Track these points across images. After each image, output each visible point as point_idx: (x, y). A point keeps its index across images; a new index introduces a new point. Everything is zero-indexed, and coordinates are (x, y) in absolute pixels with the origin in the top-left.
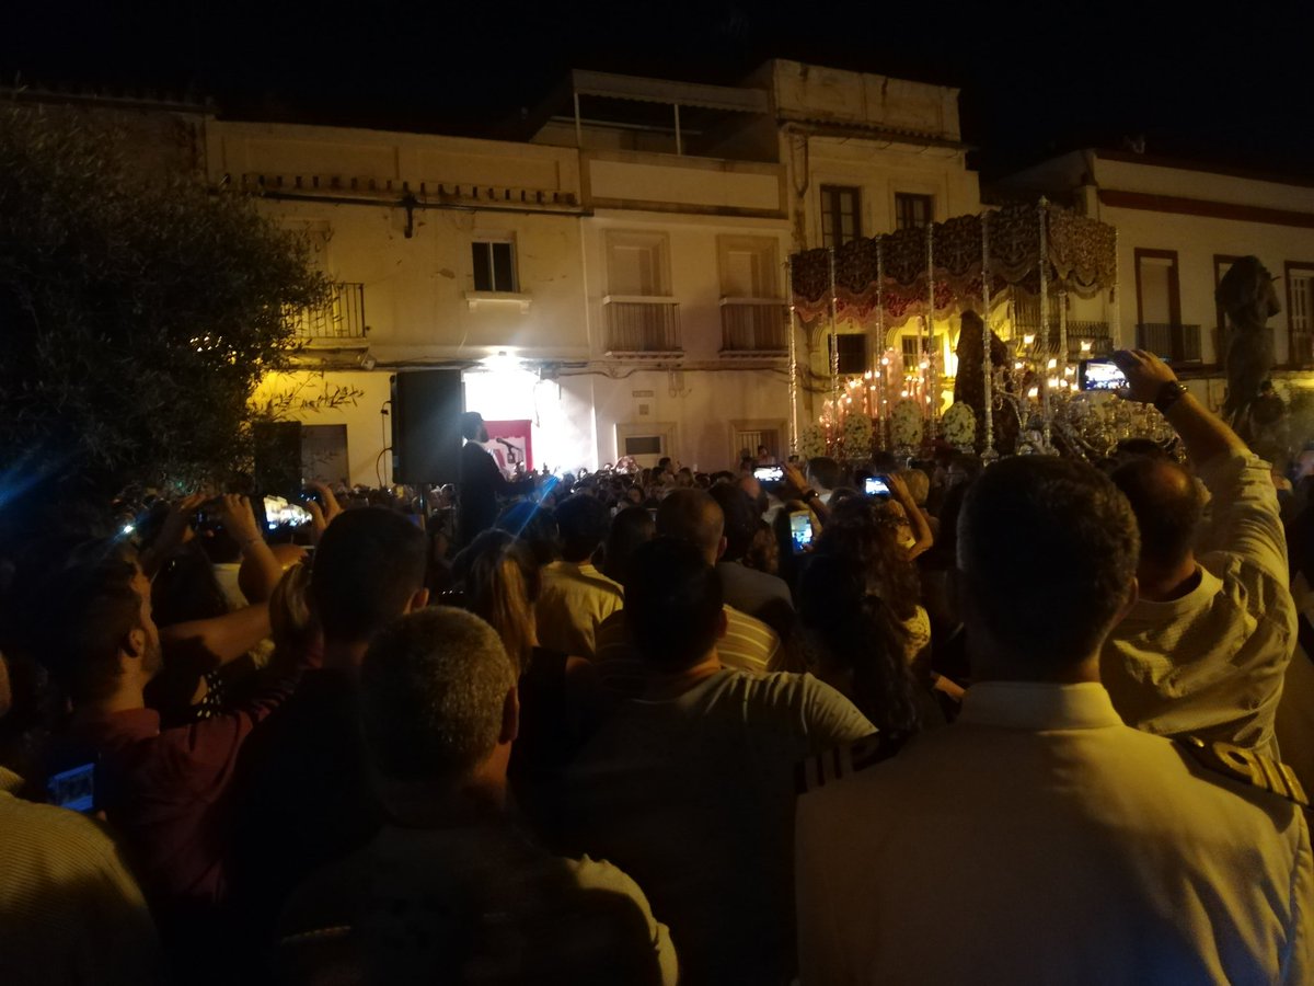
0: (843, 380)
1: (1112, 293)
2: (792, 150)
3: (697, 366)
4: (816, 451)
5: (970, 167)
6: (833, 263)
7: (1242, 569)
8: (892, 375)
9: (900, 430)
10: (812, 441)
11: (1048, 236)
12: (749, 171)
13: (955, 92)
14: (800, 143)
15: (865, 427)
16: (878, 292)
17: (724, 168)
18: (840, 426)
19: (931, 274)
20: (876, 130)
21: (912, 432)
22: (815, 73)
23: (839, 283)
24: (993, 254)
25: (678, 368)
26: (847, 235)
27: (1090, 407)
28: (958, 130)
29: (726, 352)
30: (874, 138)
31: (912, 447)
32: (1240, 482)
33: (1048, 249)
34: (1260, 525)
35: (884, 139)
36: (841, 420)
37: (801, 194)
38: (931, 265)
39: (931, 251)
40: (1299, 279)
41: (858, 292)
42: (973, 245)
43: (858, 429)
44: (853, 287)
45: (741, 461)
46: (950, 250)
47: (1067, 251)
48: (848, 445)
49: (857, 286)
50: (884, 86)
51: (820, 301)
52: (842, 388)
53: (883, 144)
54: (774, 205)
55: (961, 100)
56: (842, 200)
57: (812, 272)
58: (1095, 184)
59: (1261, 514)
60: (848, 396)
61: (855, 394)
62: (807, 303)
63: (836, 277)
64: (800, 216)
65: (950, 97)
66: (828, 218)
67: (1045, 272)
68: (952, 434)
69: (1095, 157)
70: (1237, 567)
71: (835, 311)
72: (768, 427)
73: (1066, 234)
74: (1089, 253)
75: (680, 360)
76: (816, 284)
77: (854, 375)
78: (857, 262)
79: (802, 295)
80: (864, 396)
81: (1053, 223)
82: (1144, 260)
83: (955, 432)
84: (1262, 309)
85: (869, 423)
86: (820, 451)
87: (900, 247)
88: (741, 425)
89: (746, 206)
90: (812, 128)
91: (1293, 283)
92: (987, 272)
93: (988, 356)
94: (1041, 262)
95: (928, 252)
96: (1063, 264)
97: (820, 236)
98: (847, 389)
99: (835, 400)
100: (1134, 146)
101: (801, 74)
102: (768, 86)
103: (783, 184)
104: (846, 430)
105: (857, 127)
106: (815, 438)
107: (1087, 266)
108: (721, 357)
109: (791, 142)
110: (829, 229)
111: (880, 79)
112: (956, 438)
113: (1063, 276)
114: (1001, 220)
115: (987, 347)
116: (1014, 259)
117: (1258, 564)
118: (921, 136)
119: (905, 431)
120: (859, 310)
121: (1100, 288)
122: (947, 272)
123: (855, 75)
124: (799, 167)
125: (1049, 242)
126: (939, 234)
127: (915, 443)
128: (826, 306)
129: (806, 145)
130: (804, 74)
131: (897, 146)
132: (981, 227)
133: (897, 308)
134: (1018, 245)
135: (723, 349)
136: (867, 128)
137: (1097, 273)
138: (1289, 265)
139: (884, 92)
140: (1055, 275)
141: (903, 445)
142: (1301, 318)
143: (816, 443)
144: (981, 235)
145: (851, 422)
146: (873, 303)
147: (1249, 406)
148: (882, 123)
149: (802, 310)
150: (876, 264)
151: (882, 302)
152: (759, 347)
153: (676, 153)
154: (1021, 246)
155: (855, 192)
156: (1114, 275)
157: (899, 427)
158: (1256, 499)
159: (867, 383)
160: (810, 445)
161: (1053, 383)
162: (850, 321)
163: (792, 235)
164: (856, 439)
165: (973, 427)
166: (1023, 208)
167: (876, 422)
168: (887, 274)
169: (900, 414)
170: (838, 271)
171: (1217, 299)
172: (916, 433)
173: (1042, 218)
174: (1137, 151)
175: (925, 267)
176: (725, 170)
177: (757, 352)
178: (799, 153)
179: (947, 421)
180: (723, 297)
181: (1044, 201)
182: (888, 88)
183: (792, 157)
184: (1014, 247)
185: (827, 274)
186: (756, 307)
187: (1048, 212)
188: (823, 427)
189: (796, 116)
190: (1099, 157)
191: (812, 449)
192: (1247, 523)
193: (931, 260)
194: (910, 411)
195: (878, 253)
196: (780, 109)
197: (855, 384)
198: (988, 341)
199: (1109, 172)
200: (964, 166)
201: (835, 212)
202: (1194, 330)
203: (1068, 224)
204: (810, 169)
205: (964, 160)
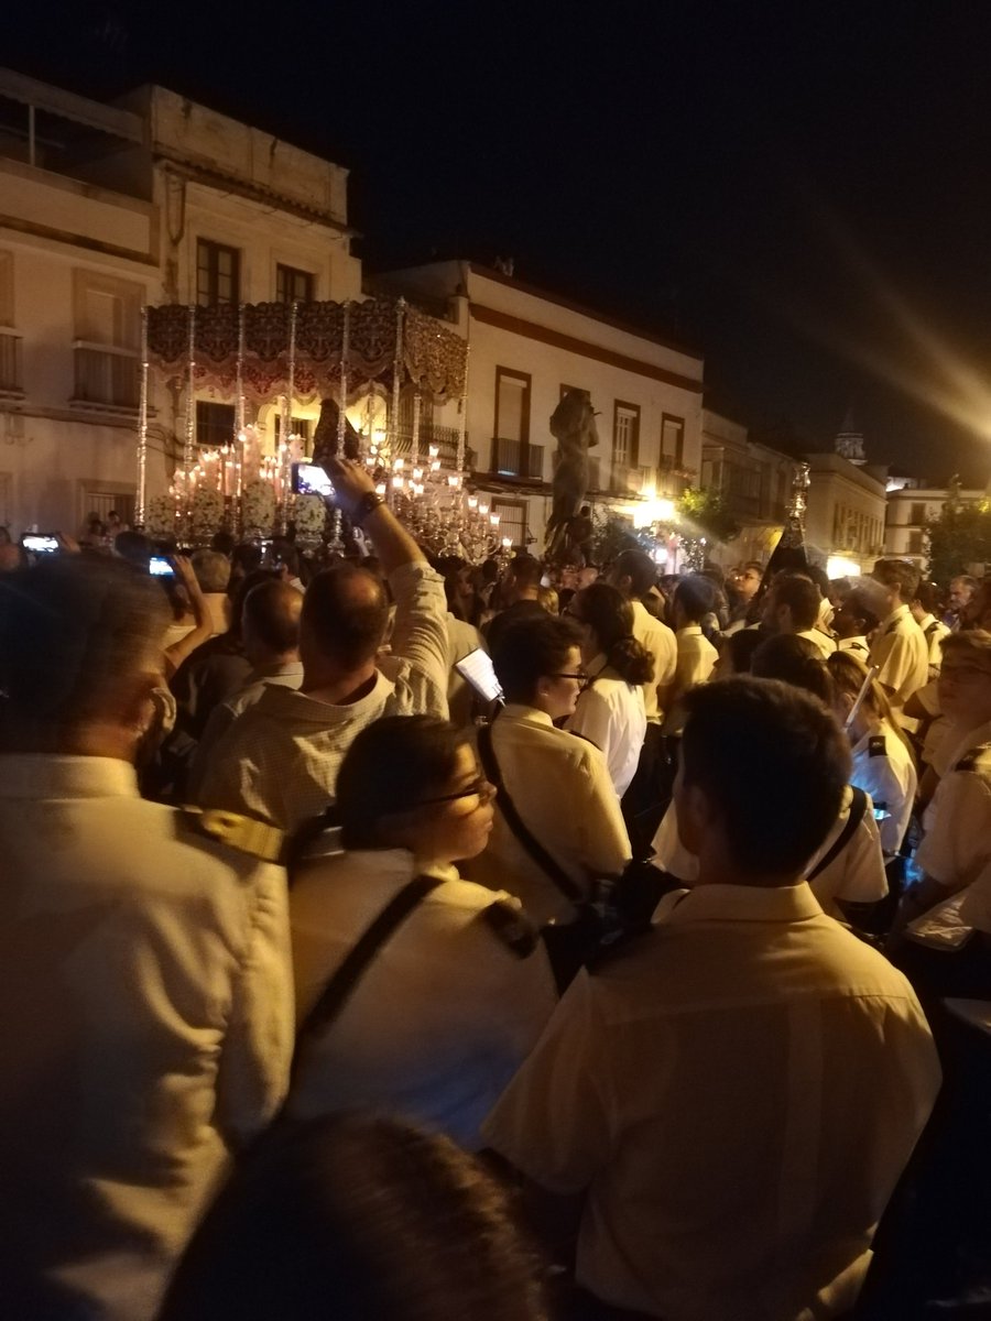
0: (196, 449)
1: (460, 404)
2: (167, 190)
3: (41, 413)
4: (163, 523)
5: (354, 253)
6: (193, 324)
7: (411, 674)
8: (249, 453)
9: (252, 511)
10: (160, 512)
11: (404, 337)
12: (117, 204)
13: (344, 173)
14: (177, 186)
15: (217, 504)
16: (238, 364)
17: (86, 193)
18: (192, 500)
19: (292, 356)
20: (261, 192)
21: (264, 515)
22: (200, 113)
23: (198, 346)
24: (352, 345)
25: (17, 412)
26: (223, 298)
27: (428, 510)
28: (344, 213)
29: (78, 402)
30: (260, 201)
31: (263, 529)
32: (416, 592)
33: (403, 351)
34: (431, 633)
35: (268, 204)
36: (193, 493)
37: (175, 242)
38: (292, 346)
39: (293, 330)
40: (625, 417)
41: (218, 358)
42: (335, 333)
43: (209, 504)
44: (212, 354)
45: (89, 526)
46: (313, 333)
47: (420, 356)
48: (197, 521)
49: (217, 354)
50: (273, 147)
51: (176, 364)
52: (195, 460)
53: (268, 209)
54: (143, 247)
55: (350, 180)
56: (219, 258)
57: (170, 330)
58: (468, 297)
59: (433, 624)
60: (201, 470)
61: (210, 468)
62: (163, 362)
63: (195, 339)
64: (172, 268)
65: (340, 176)
66: (204, 275)
67: (398, 373)
68: (302, 521)
69: (469, 270)
70: (406, 672)
71: (192, 377)
72: (122, 491)
73: (421, 340)
74: (441, 362)
75: (20, 403)
76: (173, 343)
77: (209, 447)
78: (218, 328)
79: (158, 352)
80: (218, 471)
81: (411, 326)
82: (504, 378)
83: (305, 519)
84: (585, 439)
85: (221, 501)
86: (168, 524)
87: (263, 320)
88: (92, 485)
89: (109, 242)
90: (191, 173)
91: (619, 420)
92: (346, 363)
93: (341, 447)
94: (395, 362)
95: (291, 331)
96: (416, 368)
97: (194, 292)
98: (201, 461)
99: (188, 471)
100: (504, 268)
101: (183, 110)
102: (144, 114)
103: (155, 225)
104: (197, 504)
105: (241, 184)
106: (163, 509)
107: (438, 374)
108: (72, 406)
109: (167, 182)
110: (204, 287)
111: (268, 139)
112: (305, 526)
113: (415, 380)
114: (363, 313)
115: (341, 439)
116: (372, 354)
117: (423, 669)
118: (307, 209)
119: (257, 513)
120: (222, 379)
121: (449, 397)
122: (308, 356)
123: (243, 126)
124: (174, 210)
125: (404, 344)
126: (304, 314)
127: (265, 526)
128: (183, 368)
129: (183, 190)
130: (187, 110)
131: (281, 214)
132: (343, 316)
133: (262, 384)
134: (377, 340)
135: (75, 398)
136: (251, 188)
137: (447, 383)
138: (619, 403)
139: (272, 154)
140: (407, 379)
141: (253, 526)
142: (622, 451)
143: (164, 514)
144: (342, 325)
145: (204, 496)
146: (233, 376)
147: (566, 524)
148: (268, 187)
149: (156, 369)
150: (238, 333)
151: (242, 375)
152: (117, 402)
153: (27, 162)
154: (379, 344)
155: (235, 254)
156: (463, 386)
157: (251, 507)
158: (429, 609)
159: (223, 458)
160: (158, 516)
161: (397, 483)
162: (212, 390)
163: (163, 285)
164: (206, 515)
165: (322, 516)
166: (383, 306)
167: (228, 500)
168: (249, 346)
169: (254, 493)
170: (197, 334)
171: (551, 424)
172: (267, 516)
173: (399, 318)
174: (506, 273)
175: (286, 347)
176: (86, 196)
177: (115, 407)
178: (175, 196)
179: (298, 507)
180: (77, 339)
181: (403, 302)
182: (276, 151)
183: (168, 198)
184: (373, 343)
185: (185, 335)
186: (116, 357)
187: (406, 314)
188: (172, 498)
189: (174, 155)
190: (473, 271)
191: (159, 521)
192: (421, 632)
193: (293, 341)
194: (263, 493)
195: (241, 322)
196: (156, 143)
197: (210, 457)
198: (342, 431)
199: (481, 288)
200: (348, 251)
201: (213, 272)
202: (539, 449)
203: (423, 329)
204: (187, 216)
205: (348, 245)
